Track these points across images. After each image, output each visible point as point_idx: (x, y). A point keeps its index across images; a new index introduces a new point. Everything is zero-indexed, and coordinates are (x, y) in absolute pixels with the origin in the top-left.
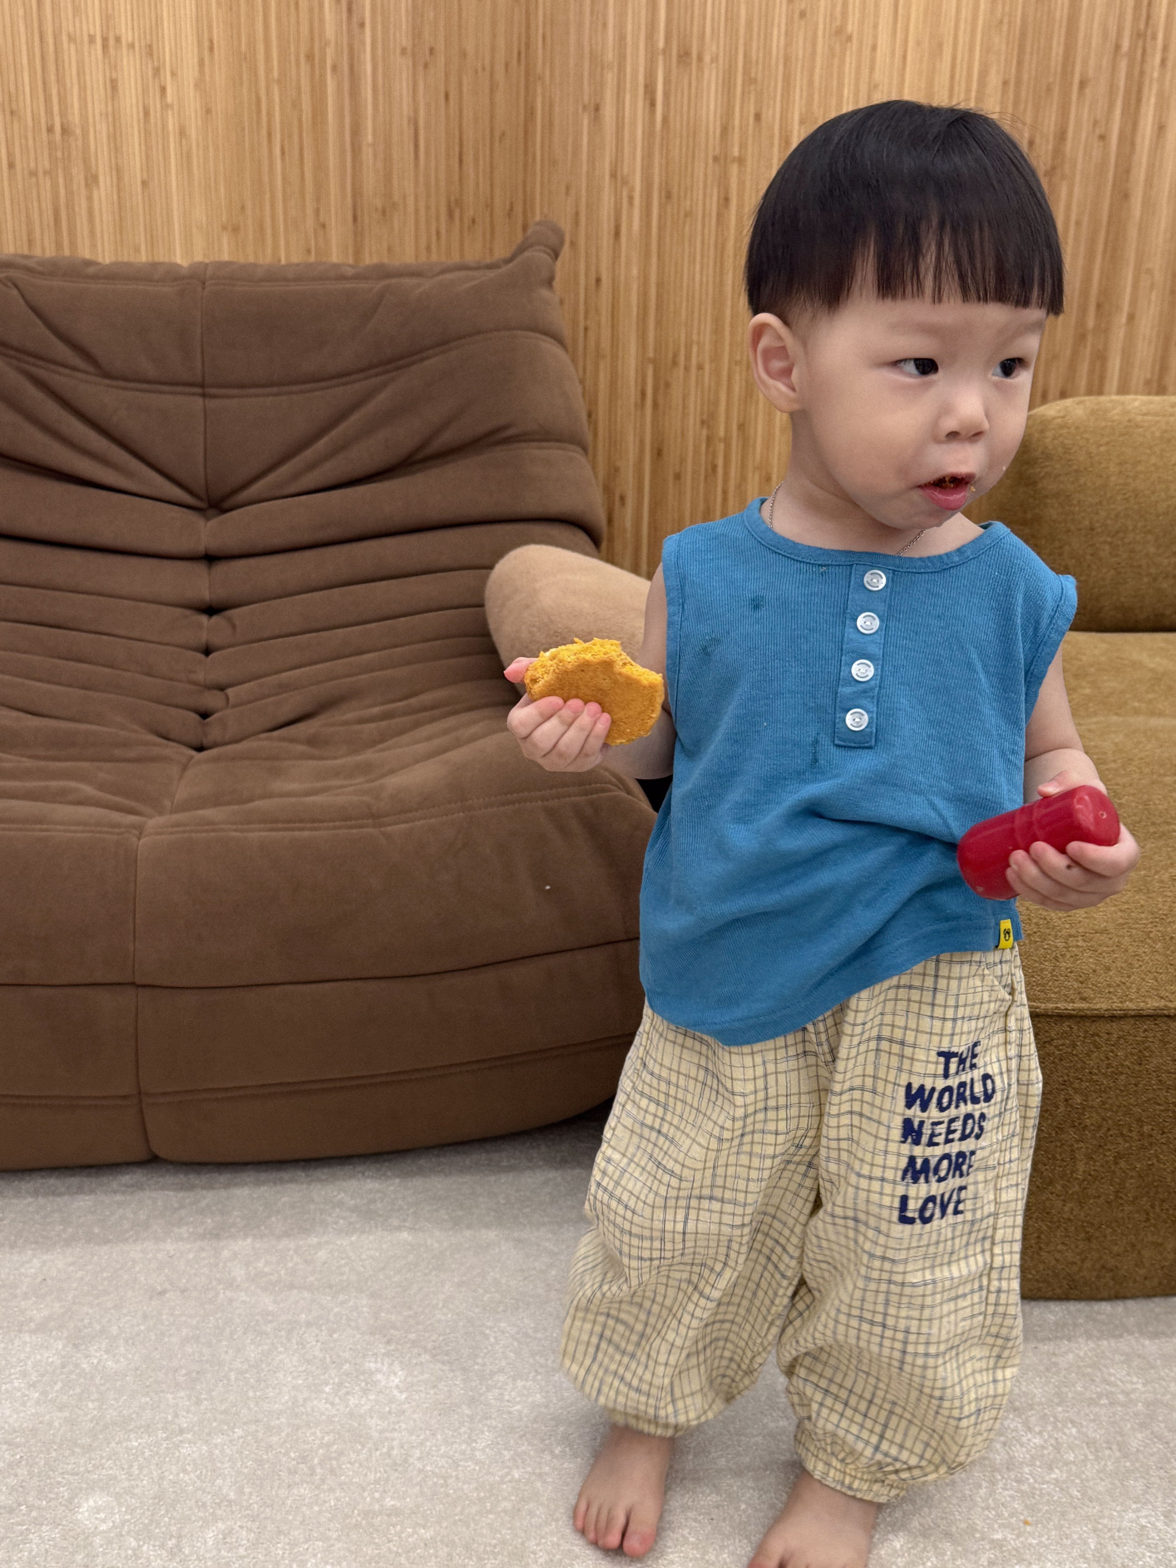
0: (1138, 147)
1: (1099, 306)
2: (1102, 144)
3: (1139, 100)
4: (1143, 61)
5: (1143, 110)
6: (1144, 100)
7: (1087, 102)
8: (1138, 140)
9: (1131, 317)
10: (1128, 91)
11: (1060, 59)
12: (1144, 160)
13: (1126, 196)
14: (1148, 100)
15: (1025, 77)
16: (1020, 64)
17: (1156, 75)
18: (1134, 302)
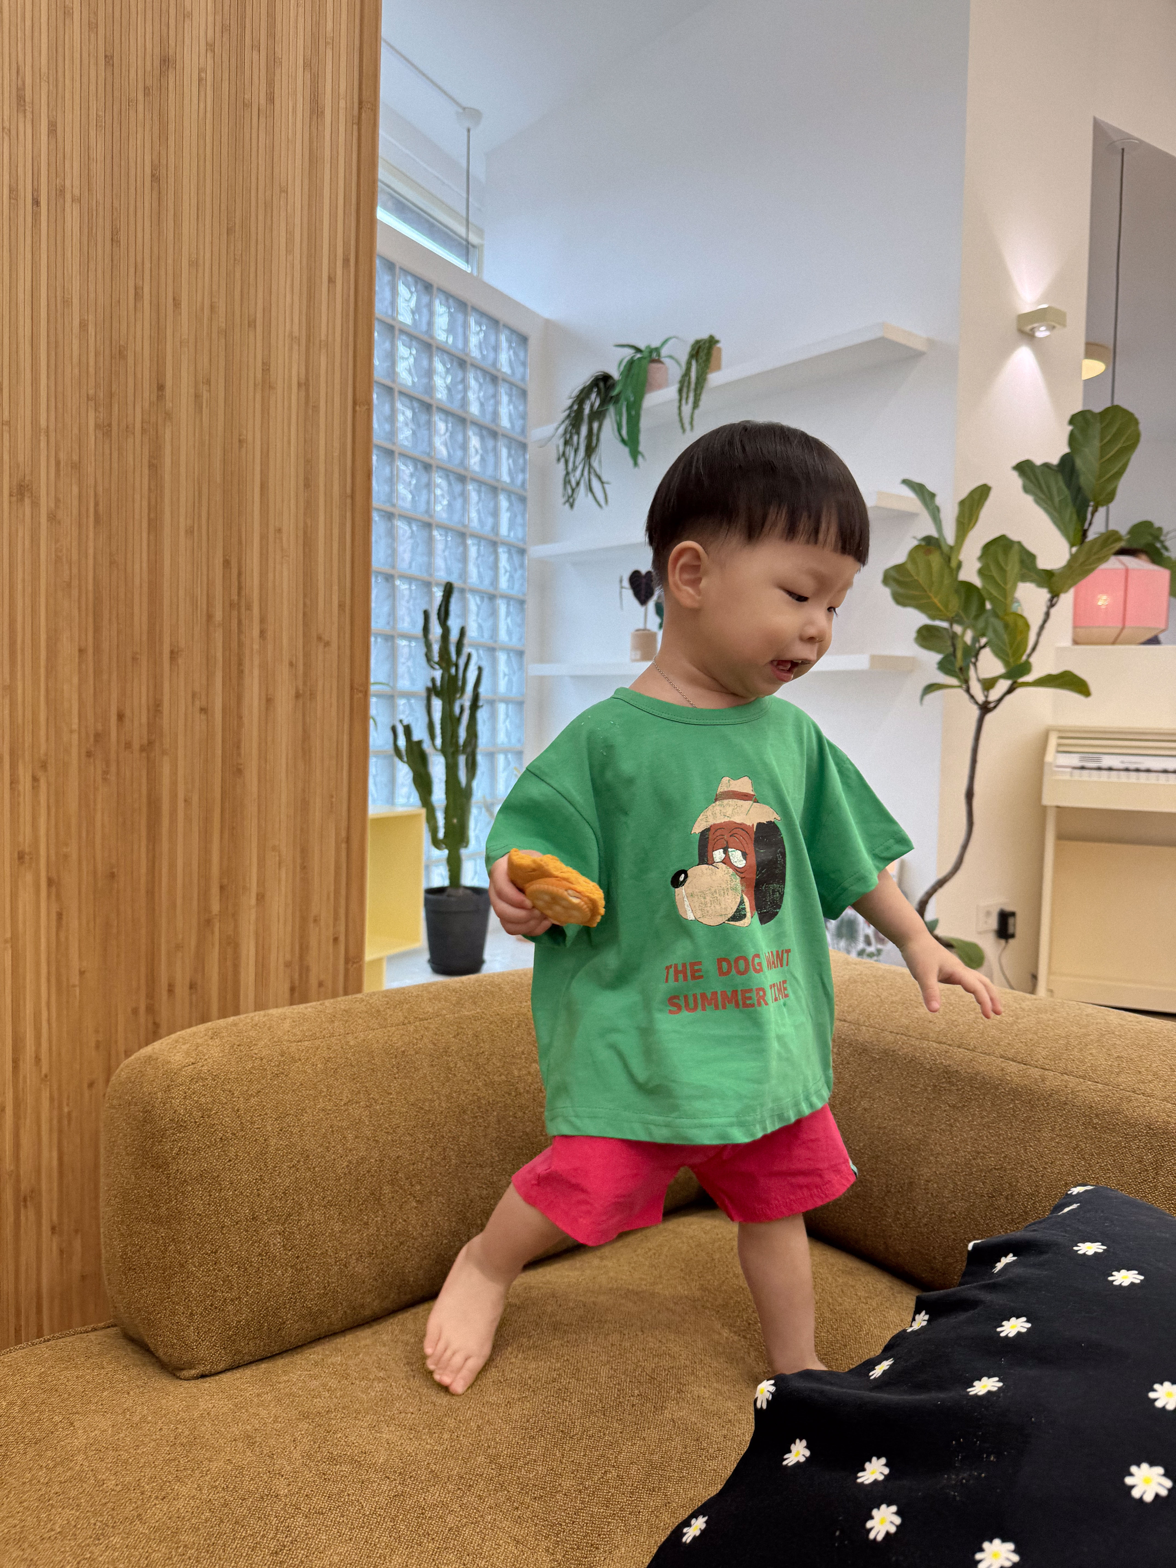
0: (246, 720)
1: (222, 888)
2: (203, 717)
3: (241, 672)
4: (240, 632)
5: (247, 681)
6: (247, 671)
7: (182, 675)
8: (245, 712)
9: (261, 897)
10: (227, 663)
11: (145, 628)
12: (255, 733)
13: (239, 772)
14: (251, 672)
15: (105, 646)
16: (97, 630)
17: (256, 647)
18: (261, 882)
